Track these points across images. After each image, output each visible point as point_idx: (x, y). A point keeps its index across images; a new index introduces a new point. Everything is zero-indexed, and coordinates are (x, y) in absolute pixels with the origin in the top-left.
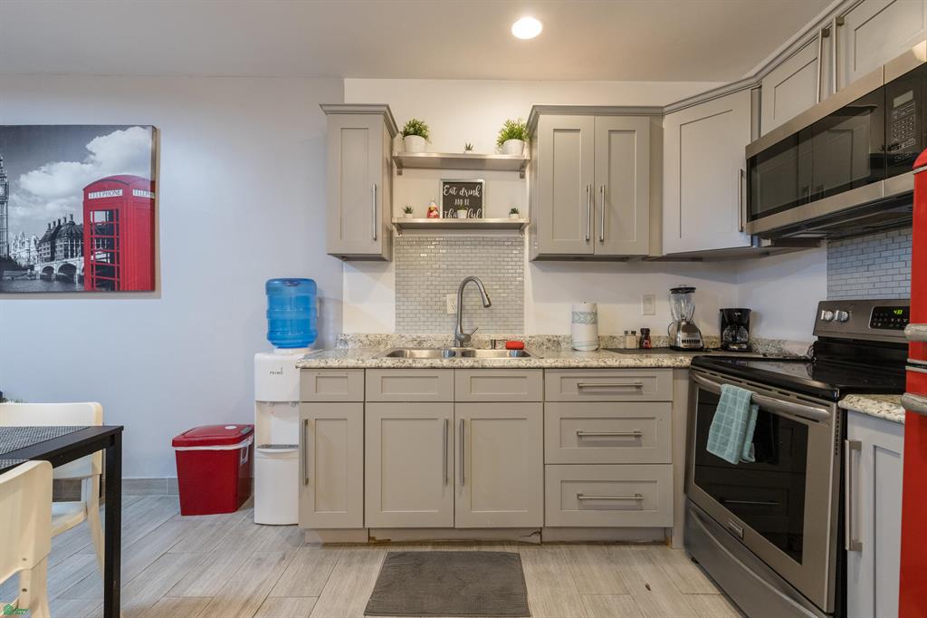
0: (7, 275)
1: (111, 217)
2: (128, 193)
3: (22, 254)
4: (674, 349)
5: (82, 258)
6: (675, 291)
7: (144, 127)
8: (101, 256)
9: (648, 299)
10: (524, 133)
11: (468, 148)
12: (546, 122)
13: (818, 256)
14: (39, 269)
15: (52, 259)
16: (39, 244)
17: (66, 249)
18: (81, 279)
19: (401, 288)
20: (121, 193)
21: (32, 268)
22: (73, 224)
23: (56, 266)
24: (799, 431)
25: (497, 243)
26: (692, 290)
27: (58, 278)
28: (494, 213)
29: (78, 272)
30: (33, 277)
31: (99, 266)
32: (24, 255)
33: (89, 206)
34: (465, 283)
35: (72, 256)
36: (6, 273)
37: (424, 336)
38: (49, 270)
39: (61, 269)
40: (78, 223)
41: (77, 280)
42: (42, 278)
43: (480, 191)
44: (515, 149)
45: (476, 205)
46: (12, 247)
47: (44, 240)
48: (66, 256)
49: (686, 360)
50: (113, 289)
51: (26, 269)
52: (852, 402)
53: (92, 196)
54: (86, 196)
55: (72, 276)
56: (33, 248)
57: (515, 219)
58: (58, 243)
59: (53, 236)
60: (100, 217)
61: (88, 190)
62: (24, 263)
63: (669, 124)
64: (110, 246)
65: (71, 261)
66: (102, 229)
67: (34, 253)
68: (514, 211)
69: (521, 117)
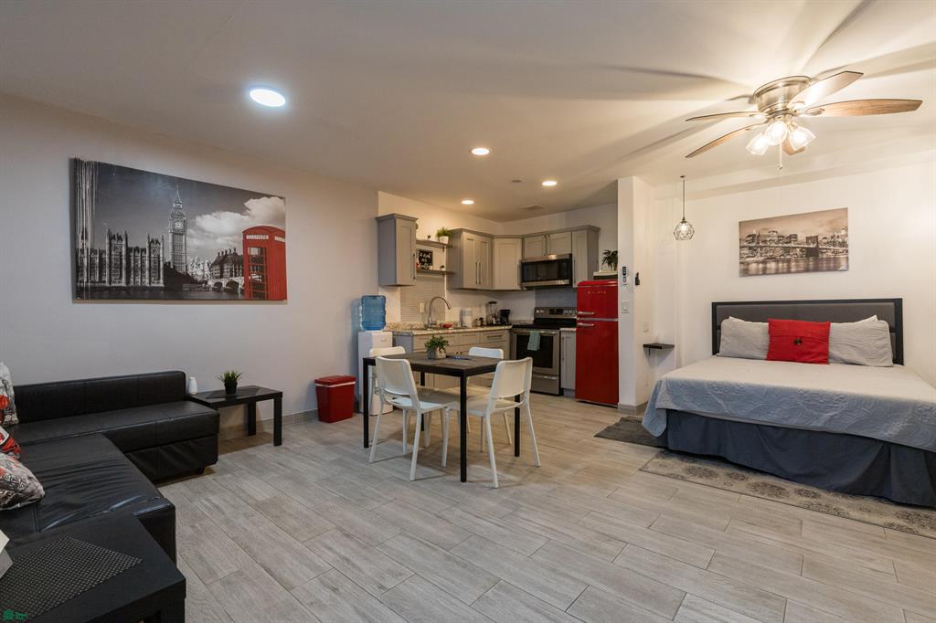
0: (186, 287)
1: (261, 252)
2: (272, 238)
3: (198, 272)
4: (491, 325)
5: (243, 278)
6: (491, 303)
7: (281, 198)
8: (255, 277)
9: (480, 306)
10: (453, 235)
11: (429, 237)
12: (465, 235)
13: (533, 293)
14: (211, 283)
15: (221, 277)
16: (211, 267)
17: (231, 271)
18: (242, 291)
19: (403, 300)
20: (267, 237)
21: (206, 282)
22: (236, 254)
23: (224, 282)
24: (551, 338)
25: (435, 280)
26: (495, 303)
27: (225, 290)
28: (435, 266)
29: (240, 286)
30: (207, 289)
31: (254, 283)
32: (200, 273)
33: (247, 244)
34: (434, 298)
35: (236, 276)
36: (185, 285)
37: (412, 323)
38: (219, 284)
39: (228, 284)
40: (239, 254)
41: (239, 292)
42: (214, 289)
43: (431, 256)
44: (445, 240)
45: (430, 261)
46: (190, 267)
47: (215, 264)
48: (231, 276)
49: (510, 327)
50: (264, 299)
51: (201, 283)
52: (562, 329)
53: (248, 237)
54: (245, 237)
55: (237, 290)
56: (207, 269)
57: (444, 269)
58: (226, 266)
59: (222, 261)
60: (254, 251)
61: (246, 232)
62: (199, 279)
63: (497, 242)
64: (261, 271)
65: (234, 279)
66: (255, 259)
67: (207, 272)
68: (443, 267)
69: (450, 226)
